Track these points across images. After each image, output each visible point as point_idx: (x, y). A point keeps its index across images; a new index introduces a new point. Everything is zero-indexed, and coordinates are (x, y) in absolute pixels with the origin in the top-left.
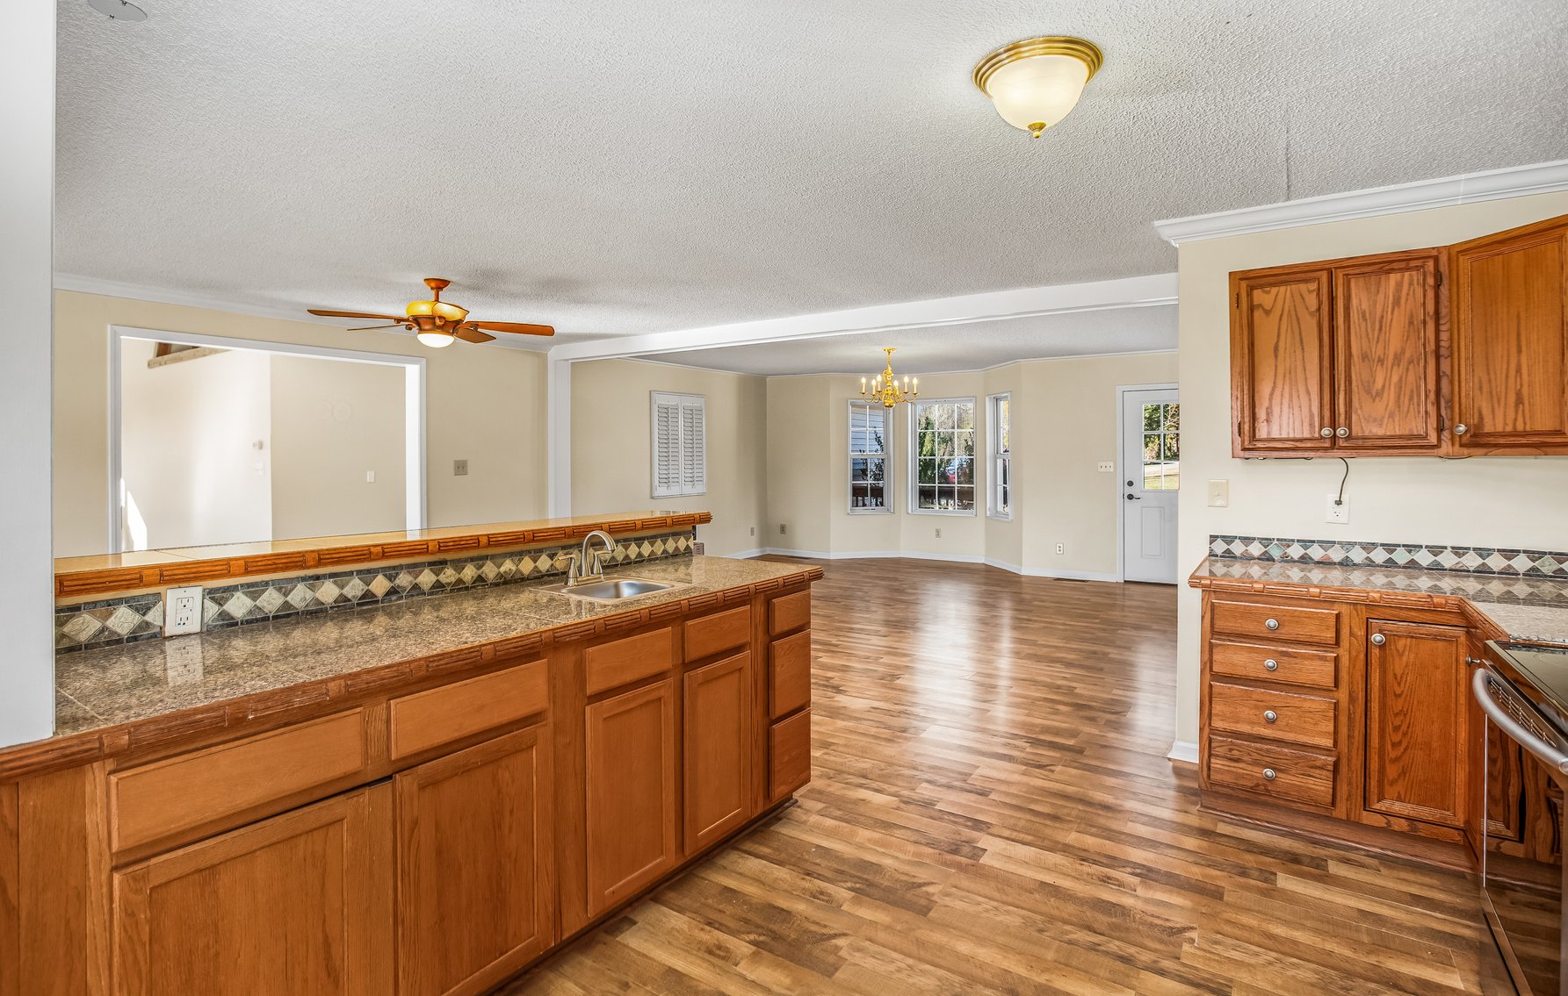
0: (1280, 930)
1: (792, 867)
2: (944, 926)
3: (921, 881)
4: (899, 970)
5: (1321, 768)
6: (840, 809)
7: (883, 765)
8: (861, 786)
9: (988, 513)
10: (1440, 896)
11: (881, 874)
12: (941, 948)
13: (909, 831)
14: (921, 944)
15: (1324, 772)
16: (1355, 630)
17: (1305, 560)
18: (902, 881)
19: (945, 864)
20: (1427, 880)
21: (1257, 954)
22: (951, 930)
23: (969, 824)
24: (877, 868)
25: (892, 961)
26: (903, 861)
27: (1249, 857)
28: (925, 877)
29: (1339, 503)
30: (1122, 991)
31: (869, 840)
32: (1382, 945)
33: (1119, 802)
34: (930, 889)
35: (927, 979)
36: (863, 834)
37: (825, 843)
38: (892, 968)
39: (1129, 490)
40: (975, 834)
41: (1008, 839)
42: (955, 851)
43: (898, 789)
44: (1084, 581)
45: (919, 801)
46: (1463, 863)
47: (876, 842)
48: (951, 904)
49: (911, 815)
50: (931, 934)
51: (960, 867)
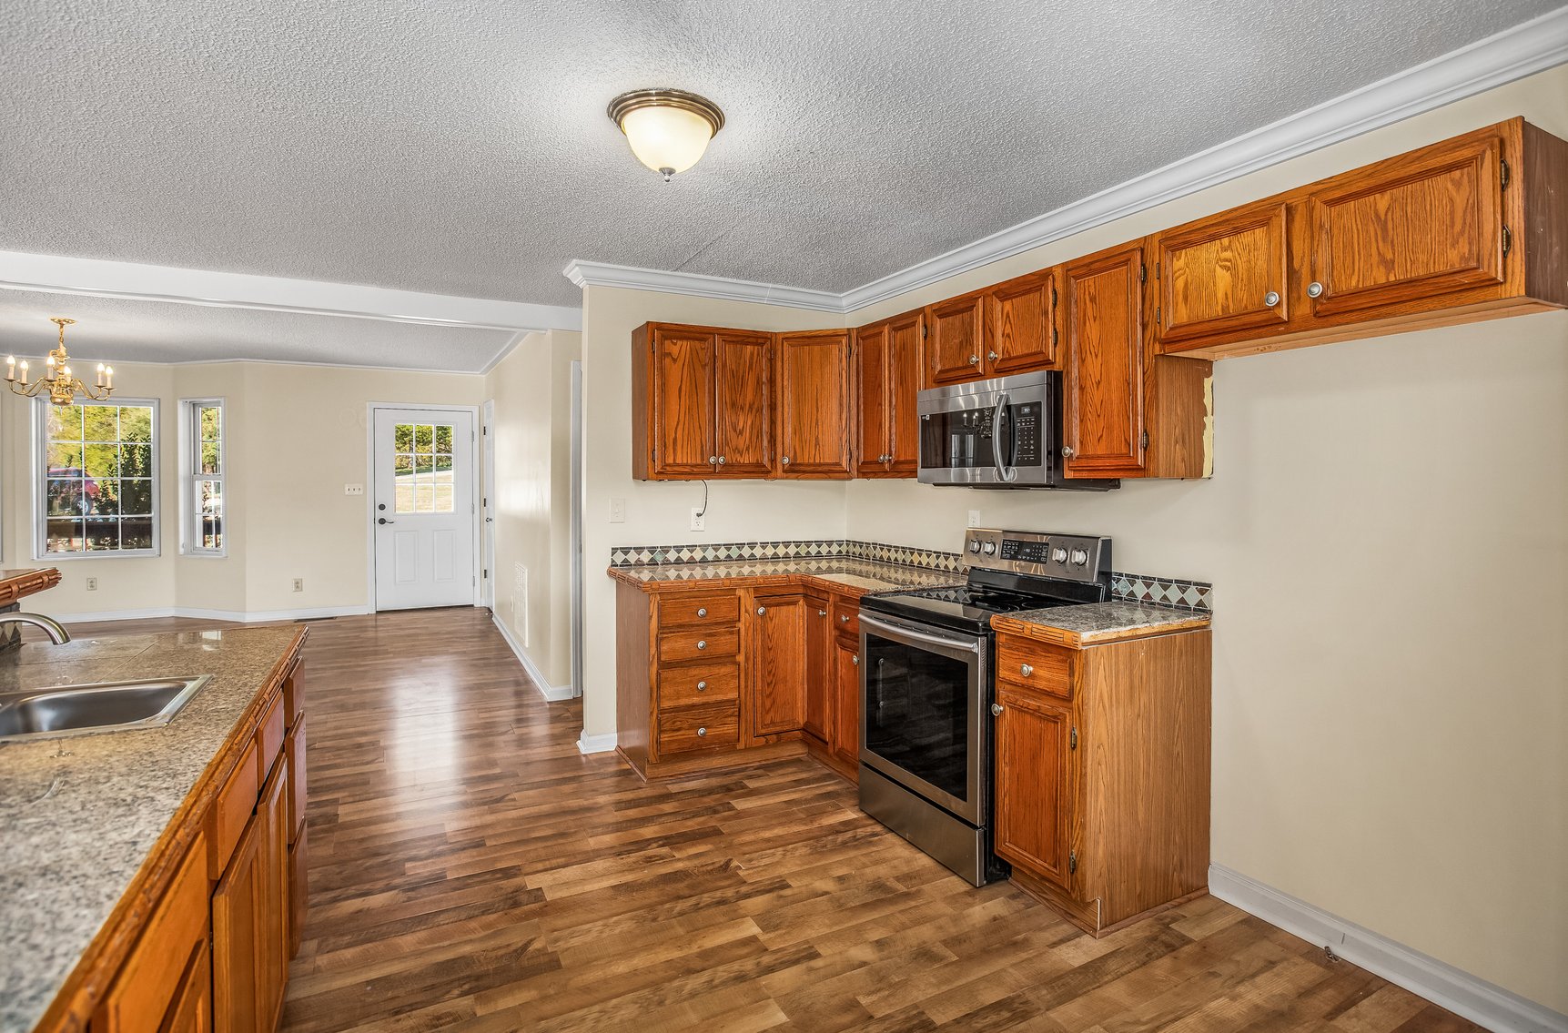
0: (767, 834)
1: (366, 1020)
2: (587, 964)
3: (520, 945)
4: (598, 1021)
5: (731, 716)
6: (342, 935)
7: (335, 869)
8: (335, 900)
9: (181, 550)
10: (804, 776)
11: (474, 962)
12: (606, 981)
13: (451, 913)
14: (587, 989)
15: (733, 718)
16: (748, 607)
17: (679, 561)
18: (502, 956)
19: (520, 919)
20: (790, 770)
21: (774, 854)
22: (595, 963)
23: (498, 876)
24: (466, 961)
25: (583, 1019)
26: (481, 940)
27: (706, 800)
28: (518, 939)
29: (699, 515)
30: (743, 922)
31: (420, 942)
32: (813, 815)
33: (591, 801)
34: (537, 945)
35: (627, 1010)
36: (408, 941)
37: (374, 974)
38: (589, 1024)
39: (381, 514)
40: (516, 881)
41: (546, 870)
42: (516, 904)
43: (385, 882)
44: (332, 618)
45: (425, 881)
46: (801, 752)
47: (431, 941)
48: (569, 945)
49: (431, 897)
50: (584, 977)
51: (534, 914)
